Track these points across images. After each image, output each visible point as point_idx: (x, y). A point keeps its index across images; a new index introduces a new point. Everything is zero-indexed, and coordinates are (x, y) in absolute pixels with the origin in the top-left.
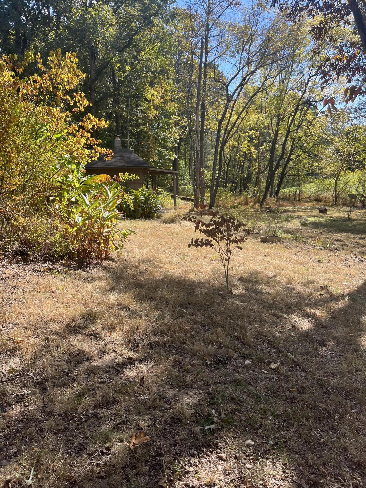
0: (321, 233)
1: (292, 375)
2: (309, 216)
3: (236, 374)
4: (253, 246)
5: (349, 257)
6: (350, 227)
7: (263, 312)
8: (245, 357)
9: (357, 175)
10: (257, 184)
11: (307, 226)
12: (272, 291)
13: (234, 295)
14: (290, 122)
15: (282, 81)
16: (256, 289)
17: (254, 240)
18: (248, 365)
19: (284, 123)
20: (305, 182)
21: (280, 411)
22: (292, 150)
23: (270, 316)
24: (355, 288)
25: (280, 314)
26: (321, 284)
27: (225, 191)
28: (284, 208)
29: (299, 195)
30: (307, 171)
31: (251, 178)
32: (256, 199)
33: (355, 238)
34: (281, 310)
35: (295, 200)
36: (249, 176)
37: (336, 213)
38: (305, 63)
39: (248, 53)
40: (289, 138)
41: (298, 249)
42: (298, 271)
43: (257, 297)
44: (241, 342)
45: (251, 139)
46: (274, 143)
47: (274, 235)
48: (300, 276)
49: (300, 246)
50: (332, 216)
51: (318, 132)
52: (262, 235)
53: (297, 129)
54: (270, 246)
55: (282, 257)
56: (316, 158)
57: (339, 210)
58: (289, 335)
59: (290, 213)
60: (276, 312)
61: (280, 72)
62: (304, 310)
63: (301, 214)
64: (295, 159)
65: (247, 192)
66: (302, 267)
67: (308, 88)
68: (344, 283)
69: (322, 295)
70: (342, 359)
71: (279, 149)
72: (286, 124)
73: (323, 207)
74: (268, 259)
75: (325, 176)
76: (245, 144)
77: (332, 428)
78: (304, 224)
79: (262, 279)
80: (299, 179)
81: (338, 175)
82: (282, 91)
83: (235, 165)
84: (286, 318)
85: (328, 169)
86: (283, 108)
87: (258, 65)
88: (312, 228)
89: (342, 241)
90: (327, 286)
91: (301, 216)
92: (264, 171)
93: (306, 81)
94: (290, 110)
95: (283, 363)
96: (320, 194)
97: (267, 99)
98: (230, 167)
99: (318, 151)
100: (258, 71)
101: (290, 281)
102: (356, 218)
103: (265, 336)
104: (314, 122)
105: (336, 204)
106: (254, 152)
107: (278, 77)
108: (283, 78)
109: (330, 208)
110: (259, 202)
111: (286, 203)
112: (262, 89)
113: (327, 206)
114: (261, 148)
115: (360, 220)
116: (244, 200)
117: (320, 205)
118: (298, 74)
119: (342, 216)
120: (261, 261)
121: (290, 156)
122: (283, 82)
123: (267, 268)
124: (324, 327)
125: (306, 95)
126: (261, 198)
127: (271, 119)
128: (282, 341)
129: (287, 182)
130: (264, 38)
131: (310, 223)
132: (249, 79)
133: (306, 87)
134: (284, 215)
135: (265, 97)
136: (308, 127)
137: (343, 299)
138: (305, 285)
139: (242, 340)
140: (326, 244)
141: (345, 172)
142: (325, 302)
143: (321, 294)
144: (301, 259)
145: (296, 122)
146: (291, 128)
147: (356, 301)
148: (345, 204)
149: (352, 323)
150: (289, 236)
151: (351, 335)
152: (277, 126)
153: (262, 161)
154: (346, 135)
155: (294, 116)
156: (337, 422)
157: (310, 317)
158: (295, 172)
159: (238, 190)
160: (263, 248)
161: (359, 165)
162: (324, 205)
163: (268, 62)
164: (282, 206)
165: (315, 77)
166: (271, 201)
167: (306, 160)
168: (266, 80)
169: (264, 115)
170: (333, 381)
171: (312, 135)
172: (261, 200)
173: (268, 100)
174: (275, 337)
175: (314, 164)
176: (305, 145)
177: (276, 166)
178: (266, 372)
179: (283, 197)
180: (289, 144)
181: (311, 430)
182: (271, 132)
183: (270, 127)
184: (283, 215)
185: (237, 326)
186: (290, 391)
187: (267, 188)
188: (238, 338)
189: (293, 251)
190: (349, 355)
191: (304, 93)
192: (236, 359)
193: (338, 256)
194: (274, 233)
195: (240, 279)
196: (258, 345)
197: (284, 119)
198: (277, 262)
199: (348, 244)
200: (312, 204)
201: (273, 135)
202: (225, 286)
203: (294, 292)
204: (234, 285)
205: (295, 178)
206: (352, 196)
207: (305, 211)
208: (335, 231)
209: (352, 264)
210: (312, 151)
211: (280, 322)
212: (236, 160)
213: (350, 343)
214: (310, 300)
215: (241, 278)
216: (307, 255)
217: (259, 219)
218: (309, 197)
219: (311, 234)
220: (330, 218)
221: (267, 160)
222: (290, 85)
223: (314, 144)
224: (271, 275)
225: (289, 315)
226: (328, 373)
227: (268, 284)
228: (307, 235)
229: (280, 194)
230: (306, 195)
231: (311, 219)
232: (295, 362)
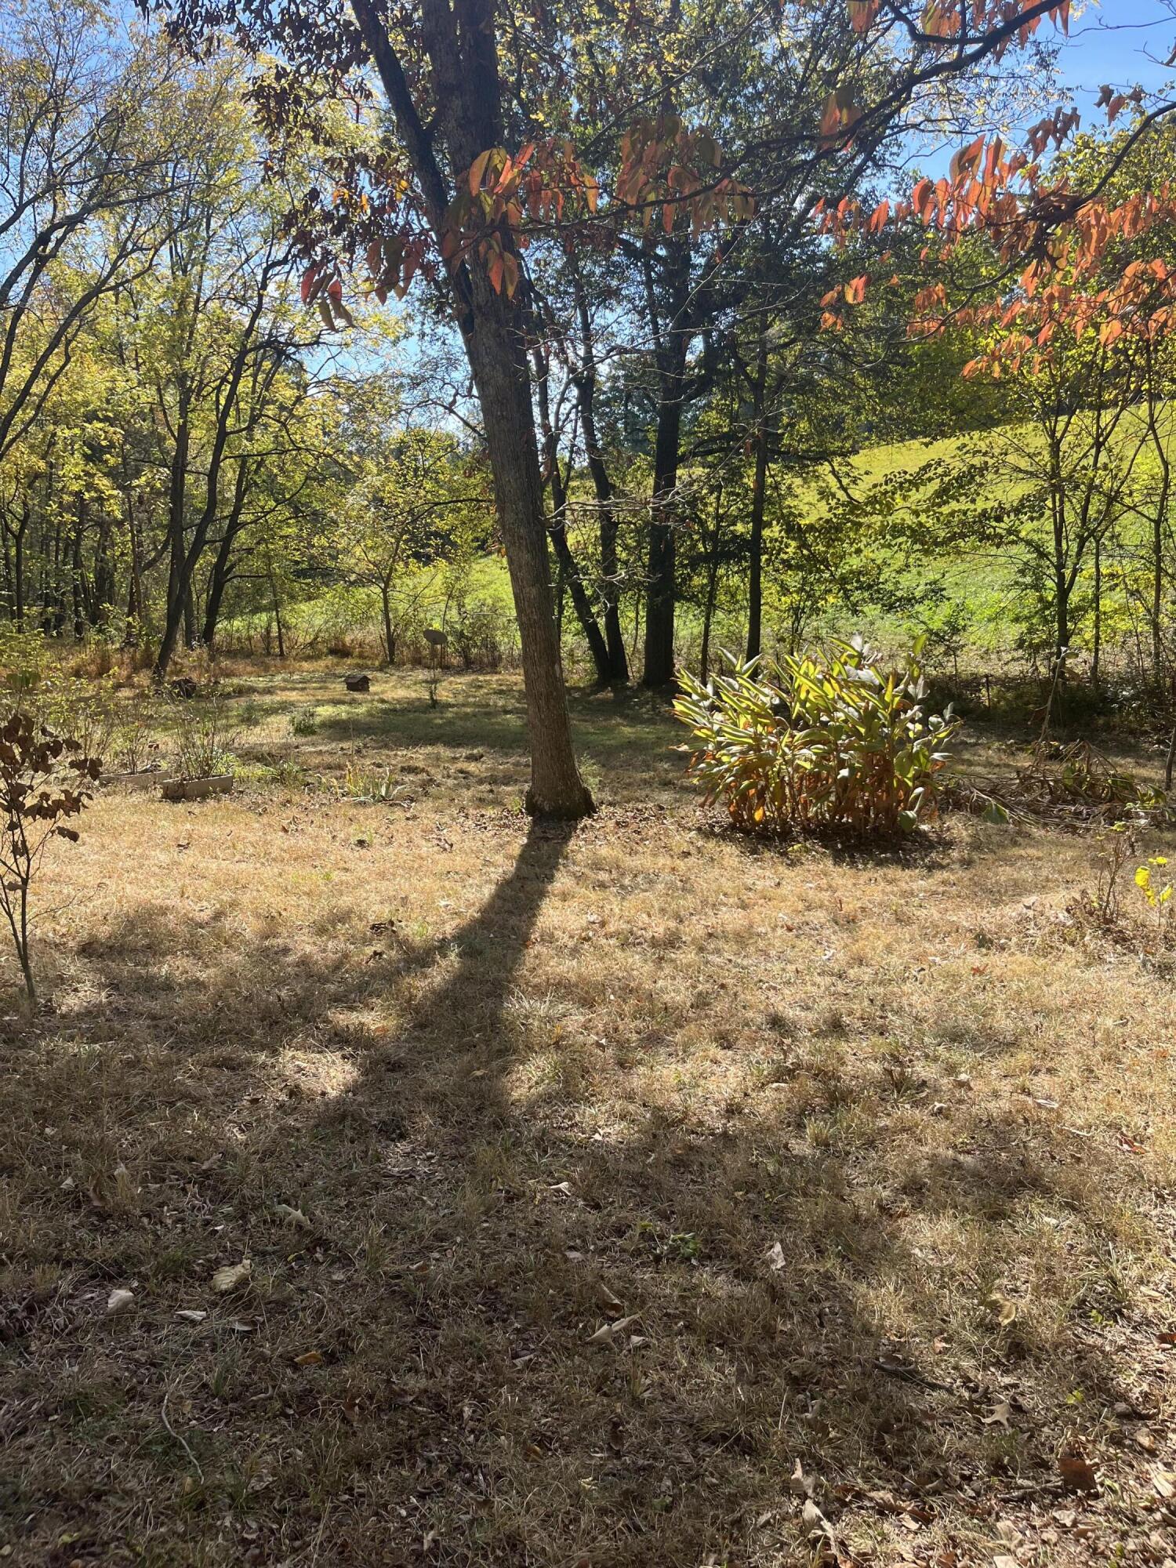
0: (359, 751)
1: (302, 1291)
2: (319, 703)
3: (70, 1369)
4: (134, 819)
5: (446, 819)
6: (440, 726)
7: (179, 1062)
8: (107, 1275)
9: (440, 576)
10: (135, 604)
11: (314, 733)
12: (212, 971)
13: (63, 1016)
14: (223, 401)
15: (180, 265)
16: (150, 979)
17: (137, 798)
18: (123, 1308)
19: (207, 406)
20: (293, 597)
21: (261, 1479)
22: (240, 495)
23: (207, 1070)
24: (473, 913)
25: (247, 1055)
26: (372, 919)
27: (20, 630)
28: (235, 681)
29: (280, 637)
30: (297, 563)
31: (112, 585)
32: (138, 656)
33: (455, 758)
34: (244, 1038)
35: (269, 654)
36: (104, 576)
37: (394, 687)
38: (248, 220)
39: (49, 154)
40: (226, 451)
41: (293, 811)
42: (296, 885)
43: (155, 1006)
44: (90, 1213)
45: (95, 453)
46: (179, 467)
47: (206, 774)
48: (305, 902)
49: (296, 798)
50: (385, 697)
51: (316, 443)
52: (167, 775)
53: (250, 429)
54: (197, 811)
55: (240, 846)
56: (317, 521)
57: (403, 678)
58: (281, 1129)
59: (256, 697)
60: (226, 1050)
61: (171, 235)
62: (327, 1021)
63: (293, 696)
64: (255, 522)
65: (100, 631)
66: (309, 869)
67: (266, 300)
68: (443, 903)
69: (380, 954)
70: (462, 1171)
71: (196, 488)
72: (209, 410)
73: (359, 674)
74: (189, 858)
75: (353, 577)
76: (73, 467)
77: (458, 1466)
78: (304, 730)
79: (172, 935)
80: (273, 586)
81: (389, 575)
82: (185, 303)
83: (46, 539)
84: (264, 1066)
85: (358, 557)
86: (194, 356)
87: (90, 199)
88: (332, 739)
89: (423, 770)
90: (392, 923)
91: (292, 704)
92: (154, 560)
93: (259, 278)
94: (220, 364)
95: (264, 1254)
96: (343, 632)
97: (137, 318)
98: (29, 548)
99: (322, 501)
100: (92, 222)
101: (272, 923)
102: (451, 700)
103: (191, 1159)
104: (299, 411)
105: (392, 662)
106: (111, 496)
107: (165, 251)
108: (181, 258)
109: (379, 674)
110: (148, 666)
111: (240, 666)
112: (112, 282)
113: (367, 667)
114: (135, 482)
115: (463, 705)
116: (93, 661)
117: (346, 667)
118: (230, 250)
119: (414, 695)
120: (169, 868)
121: (237, 512)
122: (185, 272)
123: (189, 891)
124: (395, 1066)
125: (263, 322)
126: (156, 650)
127: (159, 390)
128: (254, 1163)
129: (238, 596)
130: (103, 114)
131: (323, 725)
132: (59, 242)
133: (261, 297)
134: (237, 705)
135: (127, 314)
136: (284, 425)
137: (444, 956)
138: (321, 931)
139: (96, 1203)
140: (377, 786)
141: (407, 565)
142: (389, 976)
143: (375, 953)
144: (304, 843)
145: (242, 405)
146: (230, 422)
147: (481, 953)
148: (417, 662)
149: (478, 1030)
150: (259, 770)
151: (478, 1073)
152: (184, 413)
153: (144, 527)
154: (398, 458)
155: (235, 384)
156: (472, 1431)
157: (347, 1042)
158: (257, 564)
159: (68, 627)
160: (172, 821)
161: (443, 545)
162: (358, 666)
163: (123, 196)
164: (229, 674)
165: (287, 268)
166: (189, 659)
167: (289, 526)
168: (123, 254)
169: (133, 374)
170: (442, 1267)
171: (299, 449)
172: (156, 656)
173: (142, 323)
174: (228, 1155)
175: (315, 541)
176: (280, 479)
177: (194, 543)
178: (198, 1315)
179: (230, 644)
180: (229, 473)
181: (385, 1506)
182: (162, 430)
183: (161, 416)
184: (232, 702)
185: (73, 1146)
186: (296, 1367)
187: (172, 618)
188: (77, 1201)
189: (274, 819)
190: (480, 1150)
191: (255, 316)
192: (71, 1296)
193: (415, 818)
194: (206, 767)
195: (88, 949)
196: (161, 1205)
197: (204, 393)
198: (224, 864)
199: (438, 778)
200: (321, 664)
201: (171, 443)
202: (22, 990)
203: (290, 959)
204: (61, 977)
205: (262, 584)
206: (435, 637)
207: (303, 686)
208: (399, 744)
209: (458, 837)
210: (303, 500)
211: (246, 1087)
212: (49, 522)
213: (478, 1102)
214: (343, 981)
215: (90, 944)
216: (321, 827)
217: (149, 722)
218: (311, 644)
219: (328, 759)
220: (380, 705)
221: (160, 526)
222: (207, 283)
223: (307, 478)
224: (205, 916)
225: (274, 1052)
226: (421, 1237)
227: (193, 948)
228: (317, 760)
229: (217, 638)
230: (303, 638)
231: (325, 712)
232: (310, 1233)
